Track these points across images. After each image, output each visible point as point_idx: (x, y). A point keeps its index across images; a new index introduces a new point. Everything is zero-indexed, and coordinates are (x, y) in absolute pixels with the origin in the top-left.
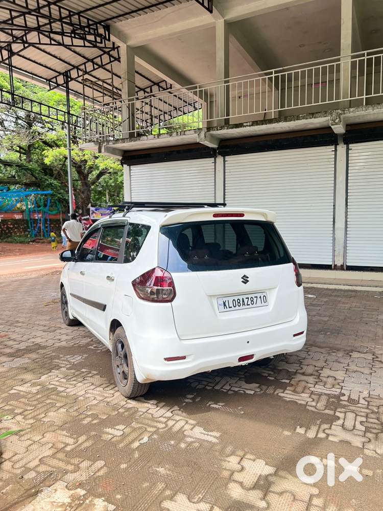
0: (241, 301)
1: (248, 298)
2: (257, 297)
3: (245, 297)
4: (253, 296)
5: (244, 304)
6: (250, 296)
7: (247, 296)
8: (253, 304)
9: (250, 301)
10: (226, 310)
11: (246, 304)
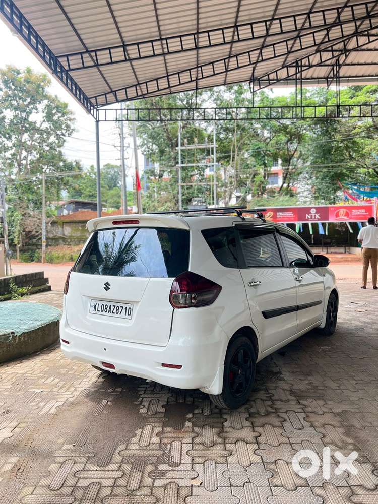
0: (109, 307)
1: (115, 306)
2: (123, 307)
3: (112, 304)
4: (120, 305)
5: (110, 311)
6: (116, 305)
7: (115, 304)
8: (117, 314)
9: (115, 310)
10: (95, 312)
11: (112, 311)
